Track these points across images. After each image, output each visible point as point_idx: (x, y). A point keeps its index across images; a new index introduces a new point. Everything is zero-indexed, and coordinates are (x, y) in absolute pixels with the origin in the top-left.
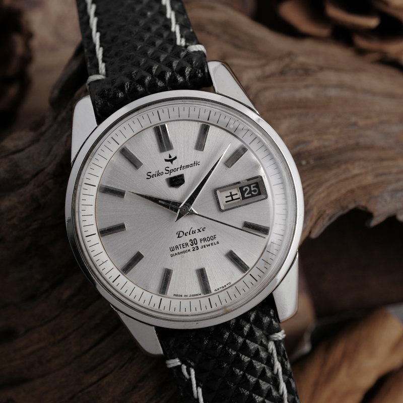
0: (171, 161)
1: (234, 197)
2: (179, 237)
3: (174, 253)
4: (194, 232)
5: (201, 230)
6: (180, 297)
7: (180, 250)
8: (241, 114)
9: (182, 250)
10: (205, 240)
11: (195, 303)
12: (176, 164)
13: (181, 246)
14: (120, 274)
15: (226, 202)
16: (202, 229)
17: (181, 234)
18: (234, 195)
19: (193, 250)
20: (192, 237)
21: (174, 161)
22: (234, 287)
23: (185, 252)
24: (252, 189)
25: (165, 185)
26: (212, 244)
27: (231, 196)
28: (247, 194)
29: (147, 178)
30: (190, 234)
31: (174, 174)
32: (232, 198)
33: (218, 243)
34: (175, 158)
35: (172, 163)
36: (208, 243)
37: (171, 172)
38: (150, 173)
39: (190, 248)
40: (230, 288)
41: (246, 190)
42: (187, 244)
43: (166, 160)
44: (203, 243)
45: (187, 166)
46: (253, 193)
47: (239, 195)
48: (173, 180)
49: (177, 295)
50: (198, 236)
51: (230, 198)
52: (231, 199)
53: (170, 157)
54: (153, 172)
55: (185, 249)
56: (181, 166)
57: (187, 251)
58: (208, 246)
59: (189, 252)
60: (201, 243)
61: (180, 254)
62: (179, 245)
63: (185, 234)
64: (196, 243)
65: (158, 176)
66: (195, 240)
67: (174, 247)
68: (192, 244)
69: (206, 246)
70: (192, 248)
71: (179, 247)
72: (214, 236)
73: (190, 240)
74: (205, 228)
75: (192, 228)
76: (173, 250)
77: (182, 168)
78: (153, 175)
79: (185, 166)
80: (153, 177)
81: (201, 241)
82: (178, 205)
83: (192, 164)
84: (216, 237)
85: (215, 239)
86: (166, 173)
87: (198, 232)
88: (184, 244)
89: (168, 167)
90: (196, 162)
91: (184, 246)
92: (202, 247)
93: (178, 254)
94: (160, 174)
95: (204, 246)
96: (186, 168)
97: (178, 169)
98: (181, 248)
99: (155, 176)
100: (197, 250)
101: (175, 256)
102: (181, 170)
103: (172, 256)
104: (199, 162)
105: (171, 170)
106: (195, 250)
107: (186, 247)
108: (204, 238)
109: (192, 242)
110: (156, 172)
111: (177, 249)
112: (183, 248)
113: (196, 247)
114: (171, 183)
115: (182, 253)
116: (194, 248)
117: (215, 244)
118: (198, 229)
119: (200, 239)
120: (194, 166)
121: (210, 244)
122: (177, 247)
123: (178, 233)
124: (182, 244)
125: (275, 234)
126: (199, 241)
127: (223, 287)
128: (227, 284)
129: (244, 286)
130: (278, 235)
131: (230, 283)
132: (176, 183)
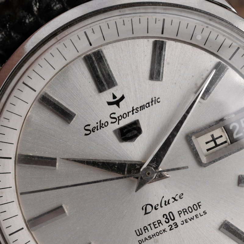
0: (117, 103)
1: (219, 141)
2: (146, 213)
3: (142, 237)
4: (167, 203)
5: (177, 198)
7: (151, 233)
8: (211, 17)
9: (155, 231)
10: (185, 211)
12: (125, 107)
13: (152, 226)
15: (208, 150)
16: (178, 196)
17: (149, 209)
18: (217, 138)
19: (170, 230)
20: (166, 210)
21: (121, 103)
23: (159, 233)
25: (114, 140)
26: (196, 216)
27: (214, 140)
28: (237, 134)
29: (86, 135)
30: (161, 207)
31: (124, 122)
32: (215, 143)
33: (205, 213)
34: (123, 98)
35: (118, 106)
36: (190, 215)
37: (118, 119)
38: (89, 125)
39: (166, 226)
41: (235, 127)
42: (160, 222)
43: (110, 104)
44: (184, 217)
45: (142, 107)
47: (225, 138)
50: (174, 207)
51: (212, 144)
52: (214, 145)
53: (114, 97)
54: (93, 125)
55: (158, 230)
56: (133, 108)
57: (161, 232)
58: (191, 220)
59: (164, 232)
60: (180, 217)
61: (152, 237)
62: (148, 225)
63: (155, 207)
64: (173, 218)
65: (101, 128)
66: (171, 214)
67: (141, 229)
68: (167, 221)
69: (188, 220)
70: (169, 226)
71: (149, 227)
72: (198, 203)
73: (164, 215)
74: (182, 194)
75: (163, 197)
76: (141, 233)
77: (134, 111)
78: (94, 128)
79: (138, 108)
80: (94, 132)
81: (180, 214)
82: (138, 167)
83: (149, 103)
84: (201, 205)
85: (200, 208)
86: (112, 123)
87: (173, 202)
88: (155, 222)
89: (114, 113)
90: (154, 99)
91: (156, 225)
92: (182, 223)
93: (148, 239)
94: (103, 126)
95: (186, 221)
96: (140, 110)
97: (129, 113)
98: (152, 229)
99: (97, 130)
100: (175, 228)
101: (145, 241)
102: (133, 114)
103: (140, 242)
104: (159, 98)
105: (118, 117)
106: (173, 229)
107: (160, 226)
108: (183, 210)
109: (167, 218)
110: (97, 123)
111: (146, 231)
112: (155, 228)
113: (173, 224)
114: (122, 137)
115: (154, 236)
116: (170, 226)
117: (201, 215)
118: (173, 198)
119: (178, 212)
120: (152, 105)
121: (193, 217)
122: (145, 228)
123: (144, 208)
124: (153, 223)
126: (176, 215)
132: (130, 135)
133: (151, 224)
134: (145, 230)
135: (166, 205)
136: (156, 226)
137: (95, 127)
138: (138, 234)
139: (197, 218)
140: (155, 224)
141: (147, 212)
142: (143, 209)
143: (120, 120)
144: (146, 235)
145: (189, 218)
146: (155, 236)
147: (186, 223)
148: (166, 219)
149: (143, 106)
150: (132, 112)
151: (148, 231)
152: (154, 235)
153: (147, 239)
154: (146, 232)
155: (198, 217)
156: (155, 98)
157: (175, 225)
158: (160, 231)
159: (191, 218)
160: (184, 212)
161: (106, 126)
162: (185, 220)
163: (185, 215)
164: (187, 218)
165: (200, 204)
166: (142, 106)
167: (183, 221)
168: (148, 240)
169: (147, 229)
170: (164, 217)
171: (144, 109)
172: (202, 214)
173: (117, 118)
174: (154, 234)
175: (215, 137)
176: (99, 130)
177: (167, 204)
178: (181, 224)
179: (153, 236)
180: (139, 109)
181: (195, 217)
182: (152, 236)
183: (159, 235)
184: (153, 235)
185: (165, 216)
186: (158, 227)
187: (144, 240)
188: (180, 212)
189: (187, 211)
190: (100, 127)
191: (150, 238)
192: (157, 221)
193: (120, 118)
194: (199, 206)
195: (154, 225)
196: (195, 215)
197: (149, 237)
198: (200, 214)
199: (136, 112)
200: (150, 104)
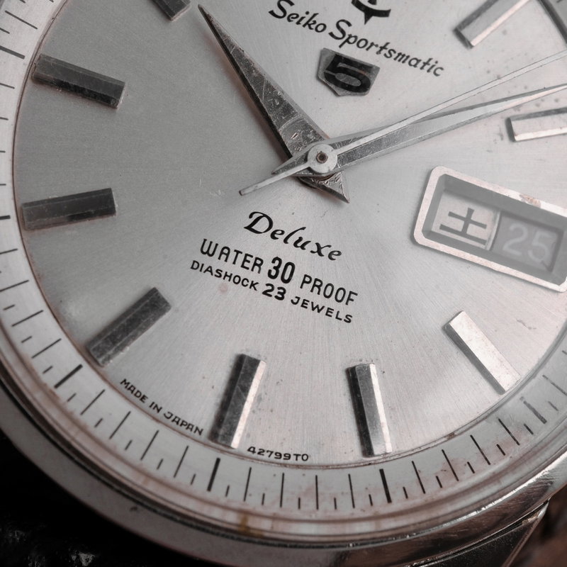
0: (369, 13)
1: (472, 230)
2: (249, 228)
3: (206, 261)
4: (301, 244)
5: (325, 252)
6: (137, 400)
7: (227, 267)
9: (237, 270)
10: (317, 285)
11: (171, 443)
12: (375, 30)
13: (241, 257)
14: (13, 214)
15: (443, 227)
16: (329, 250)
17: (262, 225)
18: (475, 223)
19: (265, 293)
20: (288, 253)
21: (374, 19)
22: (311, 474)
23: (241, 281)
24: (535, 243)
26: (329, 311)
27: (468, 220)
28: (512, 247)
29: (272, 13)
30: (285, 241)
31: (350, 51)
32: (465, 227)
33: (348, 319)
34: (385, 14)
35: (367, 18)
36: (319, 300)
37: (347, 39)
38: (292, 4)
39: (262, 279)
40: (300, 471)
41: (519, 233)
42: (258, 263)
43: (356, 3)
44: (306, 293)
45: (402, 57)
47: (488, 234)
48: (341, 65)
49: (131, 389)
50: (305, 263)
51: (459, 225)
54: (299, 9)
55: (243, 274)
56: (387, 44)
57: (245, 283)
58: (313, 309)
59: (250, 288)
60: (301, 287)
61: (223, 277)
62: (235, 251)
63: (274, 233)
64: (286, 277)
65: (307, 26)
66: (290, 268)
67: (217, 245)
68: (273, 273)
69: (309, 306)
70: (268, 285)
71: (233, 254)
72: (351, 293)
73: (277, 258)
74: (339, 253)
75: (303, 229)
76: (211, 252)
77: (384, 51)
78: (295, 16)
79: (395, 52)
80: (289, 20)
81: (304, 282)
82: (311, 136)
83: (418, 61)
84: (352, 300)
85: (347, 304)
86: (331, 34)
87: (312, 252)
88: (252, 256)
89: (349, 24)
90: (432, 63)
91: (249, 262)
92: (295, 300)
93: (214, 272)
94: (313, 26)
95: (303, 303)
96: (395, 59)
97: (374, 47)
98: (234, 263)
99: (298, 23)
100: (276, 297)
101: (205, 272)
102: (378, 53)
103: (196, 265)
104: (442, 69)
105: (350, 36)
106: (270, 296)
107: (252, 270)
108: (316, 280)
109: (277, 268)
110: (307, 13)
111: (224, 257)
112: (243, 266)
113: (279, 288)
114: (328, 69)
115: (227, 278)
116: (270, 288)
117: (339, 317)
118: (318, 244)
119: (306, 276)
120: (422, 68)
121: (323, 307)
122: (226, 251)
123: (255, 216)
124: (247, 255)
125: (525, 403)
126: (298, 278)
127: (281, 455)
128: (297, 455)
129: (343, 493)
130: (531, 413)
131: (305, 457)
132: (342, 77)
133: (241, 253)
134: (222, 253)
135: (295, 245)
136: (246, 264)
137: (298, 16)
138: (205, 250)
139: (327, 314)
140: (248, 258)
141: (253, 227)
142: (251, 216)
143: (350, 43)
144: (215, 263)
145: (312, 303)
146: (229, 280)
147: (302, 306)
148: (275, 268)
149: (405, 58)
150: (378, 49)
151: (226, 261)
152: (230, 277)
153: (211, 272)
154: (219, 258)
155: (331, 316)
156: (436, 62)
157: (279, 293)
158: (245, 279)
159: (317, 306)
160: (314, 285)
161: (316, 30)
162: (304, 300)
163: (312, 291)
164: (311, 300)
165: (353, 296)
166: (404, 55)
167: (299, 298)
168: (212, 274)
169: (227, 255)
170: (273, 262)
171: (403, 62)
172: (342, 316)
173: (347, 37)
174: (231, 274)
175: (473, 218)
176: (300, 26)
177: (299, 244)
178: (292, 301)
179: (226, 275)
180: (394, 55)
181: (324, 311)
182: (223, 274)
183: (237, 283)
184: (229, 274)
185: (277, 263)
186: (248, 268)
187: (204, 268)
188: (307, 279)
189: (322, 288)
190: (307, 23)
191: (218, 275)
192: (257, 259)
193: (352, 40)
194: (349, 299)
195: (245, 260)
196: (329, 309)
197: (217, 271)
198: (338, 312)
199: (385, 55)
200: (420, 64)
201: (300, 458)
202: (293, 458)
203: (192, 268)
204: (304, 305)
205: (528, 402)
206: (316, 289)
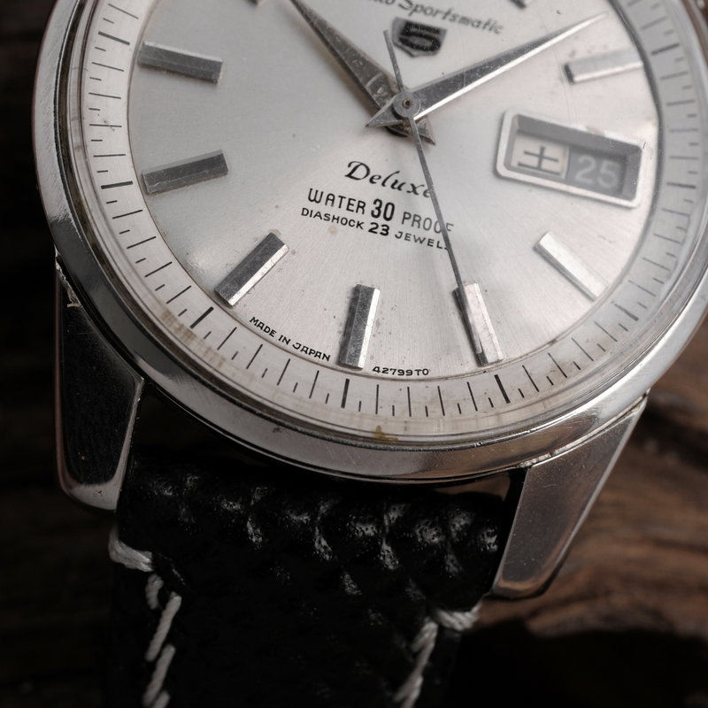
1: (546, 165)
2: (349, 176)
3: (314, 207)
4: (398, 186)
5: (419, 190)
6: (267, 335)
7: (334, 211)
9: (343, 213)
10: (417, 220)
11: (302, 371)
13: (345, 202)
15: (521, 164)
16: (422, 189)
17: (361, 172)
18: (548, 158)
19: (371, 231)
20: (387, 195)
22: (434, 385)
23: (348, 222)
24: (603, 170)
26: (430, 241)
27: (541, 157)
28: (584, 176)
30: (383, 184)
31: (419, 18)
32: (540, 162)
36: (420, 233)
37: (414, 9)
39: (367, 219)
40: (423, 385)
41: (587, 164)
42: (361, 206)
44: (407, 227)
45: (465, 20)
46: (601, 181)
47: (561, 167)
49: (261, 325)
51: (533, 161)
52: (535, 164)
55: (349, 216)
56: (451, 10)
57: (352, 223)
58: (416, 241)
59: (357, 227)
60: (403, 223)
61: (331, 220)
62: (339, 196)
63: (372, 178)
64: (388, 216)
66: (390, 207)
67: (322, 193)
68: (376, 213)
69: (412, 238)
70: (372, 224)
71: (337, 200)
72: (447, 224)
73: (377, 200)
75: (398, 172)
76: (318, 200)
77: (448, 17)
79: (458, 16)
81: (404, 218)
83: (479, 22)
86: (401, 6)
87: (408, 192)
88: (355, 200)
90: (492, 23)
91: (353, 205)
92: (399, 235)
93: (323, 217)
95: (406, 236)
96: (459, 22)
97: (439, 14)
98: (340, 207)
100: (381, 233)
101: (314, 217)
102: (444, 18)
103: (305, 212)
104: (501, 27)
105: (417, 6)
106: (376, 233)
107: (357, 212)
108: (415, 216)
109: (378, 209)
111: (329, 202)
112: (348, 209)
113: (383, 226)
115: (335, 221)
117: (439, 246)
118: (413, 185)
119: (405, 213)
120: (484, 28)
121: (424, 239)
122: (331, 197)
123: (353, 166)
124: (350, 199)
125: (616, 305)
126: (398, 216)
127: (403, 372)
128: (418, 371)
129: (464, 399)
130: (623, 314)
131: (425, 372)
132: (417, 41)
133: (345, 198)
134: (328, 199)
135: (393, 186)
136: (351, 207)
138: (312, 198)
139: (428, 245)
140: (352, 202)
141: (353, 175)
142: (349, 165)
143: (417, 12)
144: (322, 208)
145: (414, 236)
146: (338, 222)
147: (406, 239)
148: (377, 208)
149: (468, 20)
150: (443, 15)
151: (332, 205)
152: (338, 219)
153: (320, 216)
154: (326, 204)
155: (432, 246)
156: (496, 22)
157: (383, 230)
158: (351, 220)
159: (419, 238)
160: (414, 220)
162: (407, 234)
163: (412, 225)
164: (413, 234)
165: (449, 227)
167: (402, 233)
168: (321, 219)
169: (333, 200)
170: (375, 203)
171: (467, 24)
172: (442, 245)
173: (414, 7)
174: (339, 217)
175: (546, 154)
177: (396, 186)
178: (396, 236)
179: (334, 218)
180: (458, 19)
181: (426, 242)
182: (331, 217)
183: (345, 224)
184: (336, 217)
185: (378, 204)
186: (352, 211)
187: (314, 214)
188: (407, 216)
189: (422, 222)
191: (327, 219)
192: (359, 202)
193: (419, 9)
194: (447, 229)
195: (349, 204)
196: (429, 239)
197: (325, 215)
198: (438, 242)
199: (450, 20)
200: (482, 25)
201: (421, 373)
202: (415, 373)
203: (303, 214)
204: (407, 238)
205: (619, 304)
206: (416, 224)
